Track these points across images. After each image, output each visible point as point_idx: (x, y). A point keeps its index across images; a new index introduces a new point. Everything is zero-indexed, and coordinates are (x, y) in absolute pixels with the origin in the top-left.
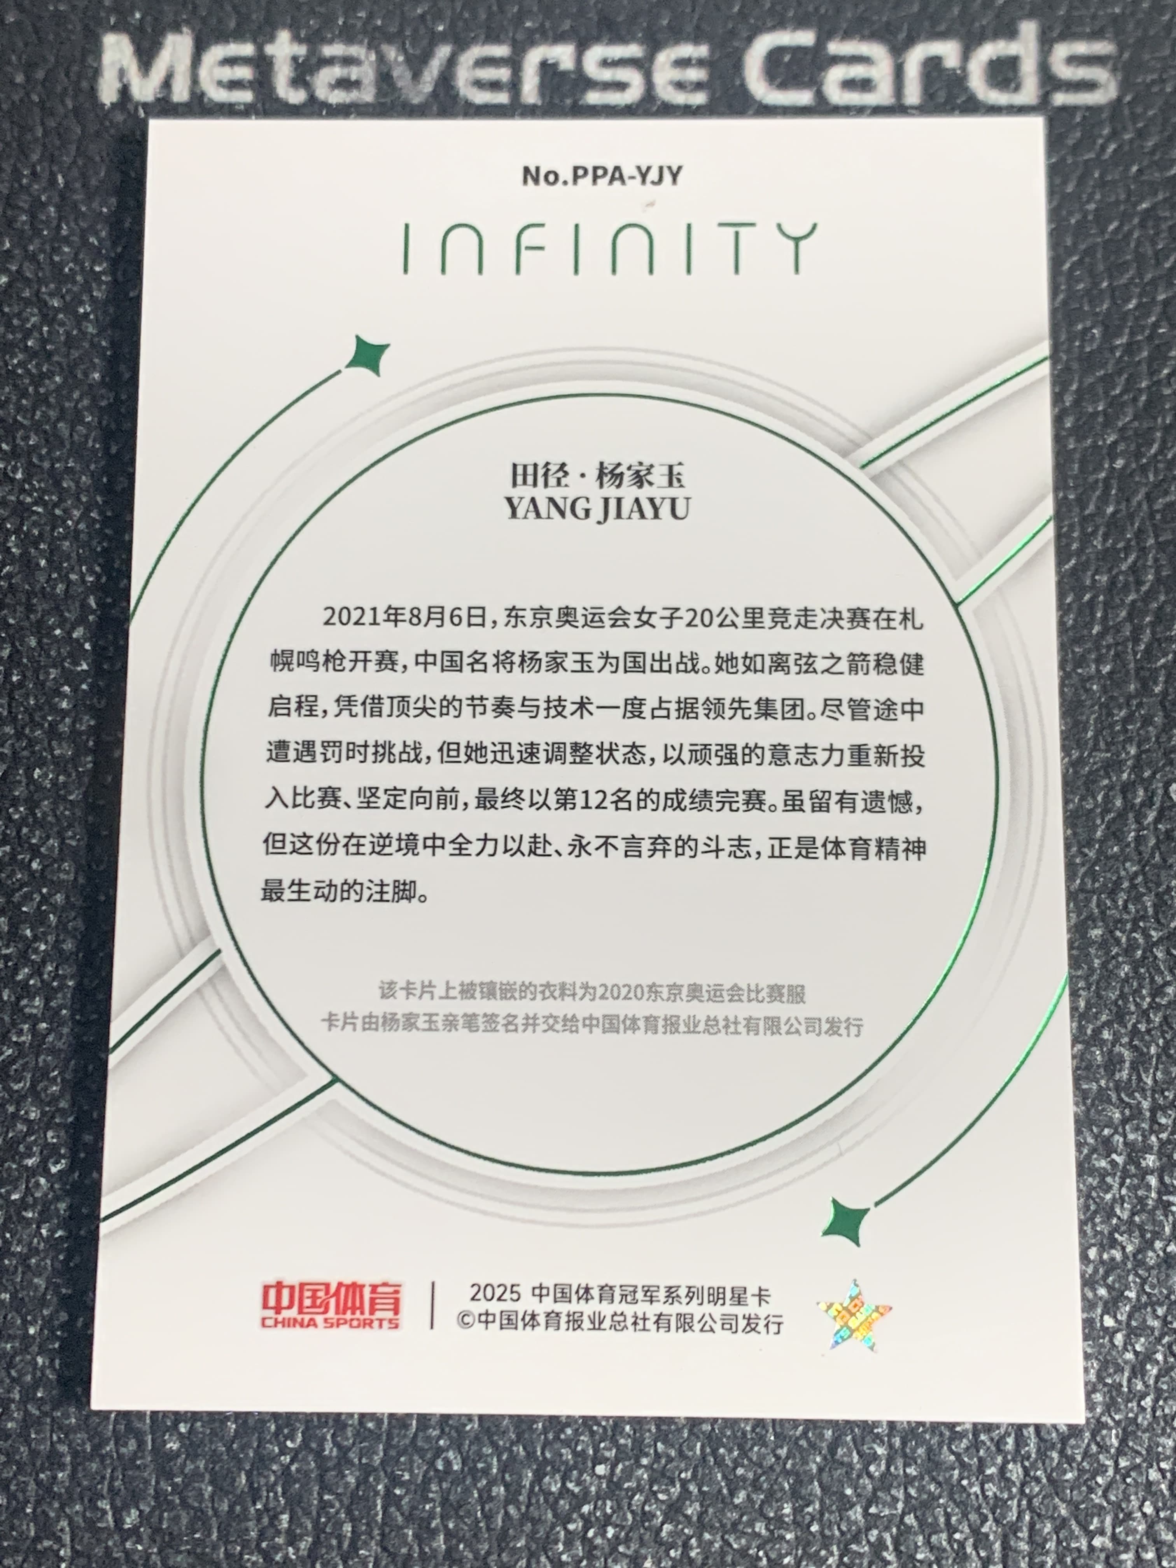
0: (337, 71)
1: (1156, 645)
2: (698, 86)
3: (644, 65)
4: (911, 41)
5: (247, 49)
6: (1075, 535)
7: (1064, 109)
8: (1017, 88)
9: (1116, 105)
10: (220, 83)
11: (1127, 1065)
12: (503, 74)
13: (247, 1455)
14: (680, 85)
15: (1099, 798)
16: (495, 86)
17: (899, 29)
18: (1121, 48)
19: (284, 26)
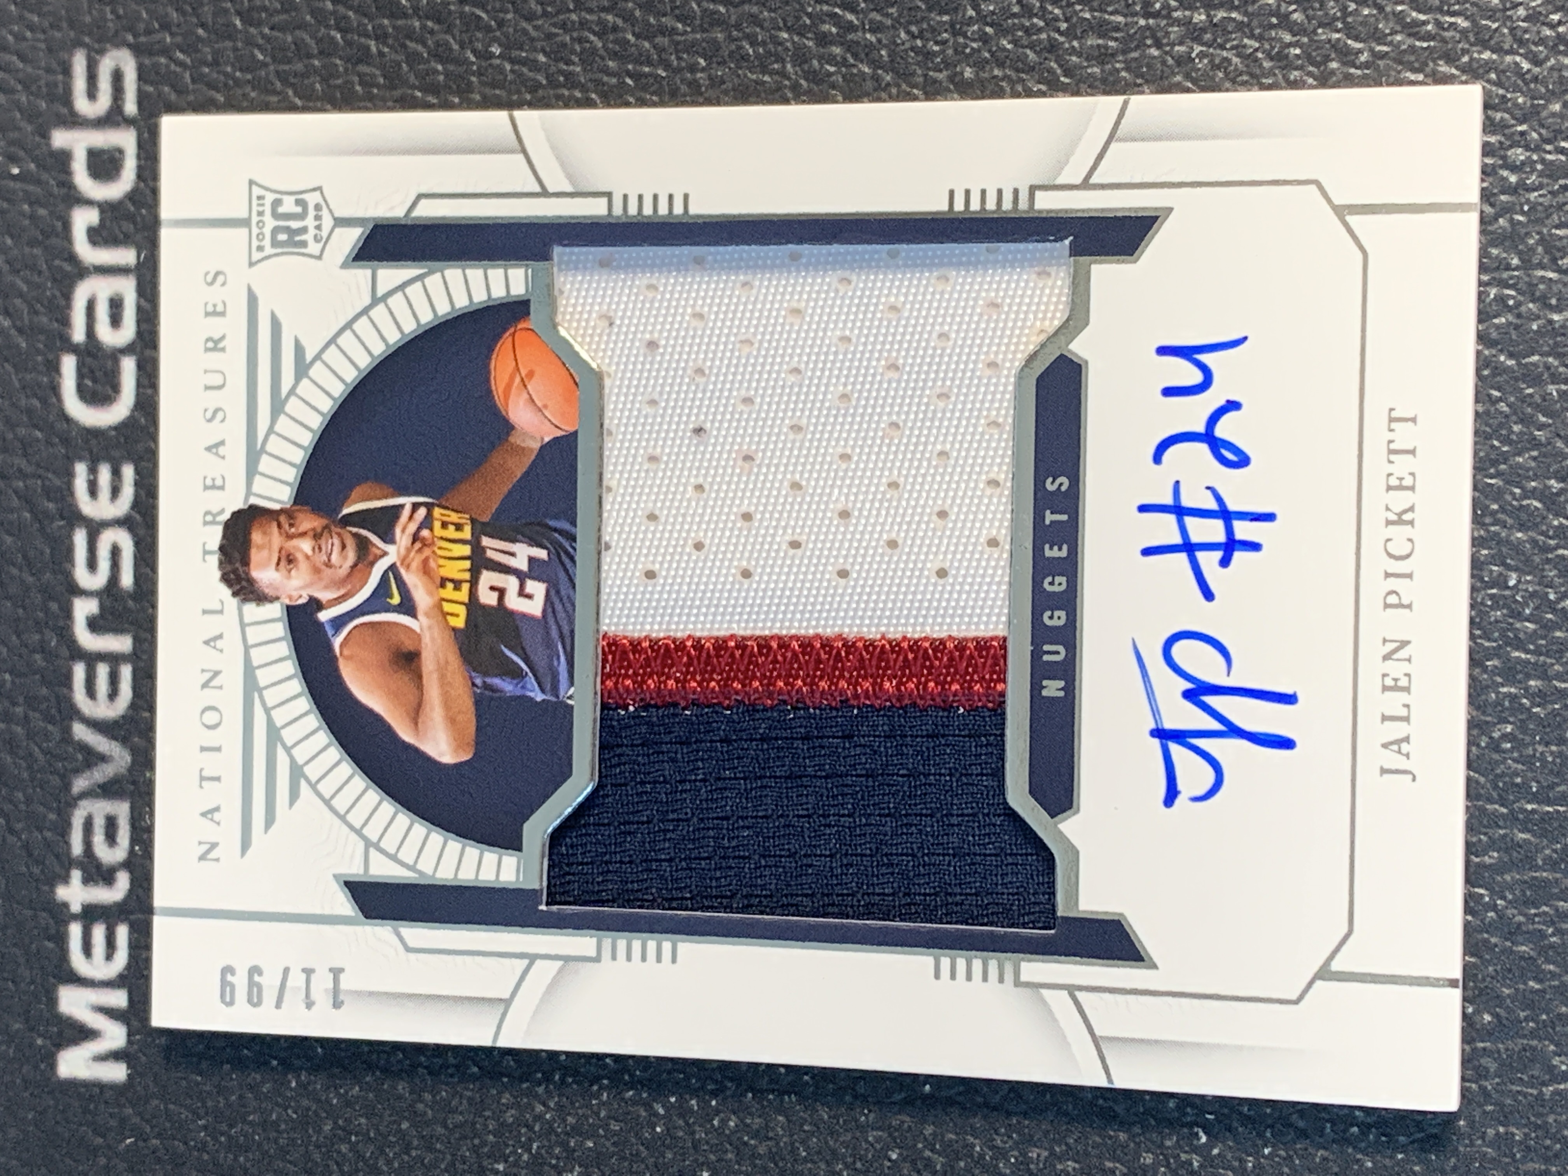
0: (99, 839)
1: (677, 12)
2: (116, 473)
3: (95, 529)
4: (72, 258)
5: (75, 930)
6: (566, 93)
7: (140, 103)
8: (121, 151)
9: (137, 50)
10: (109, 957)
11: (1100, 42)
12: (103, 671)
13: (1496, 945)
14: (115, 492)
15: (832, 69)
16: (114, 680)
17: (61, 268)
18: (78, 44)
19: (52, 892)
